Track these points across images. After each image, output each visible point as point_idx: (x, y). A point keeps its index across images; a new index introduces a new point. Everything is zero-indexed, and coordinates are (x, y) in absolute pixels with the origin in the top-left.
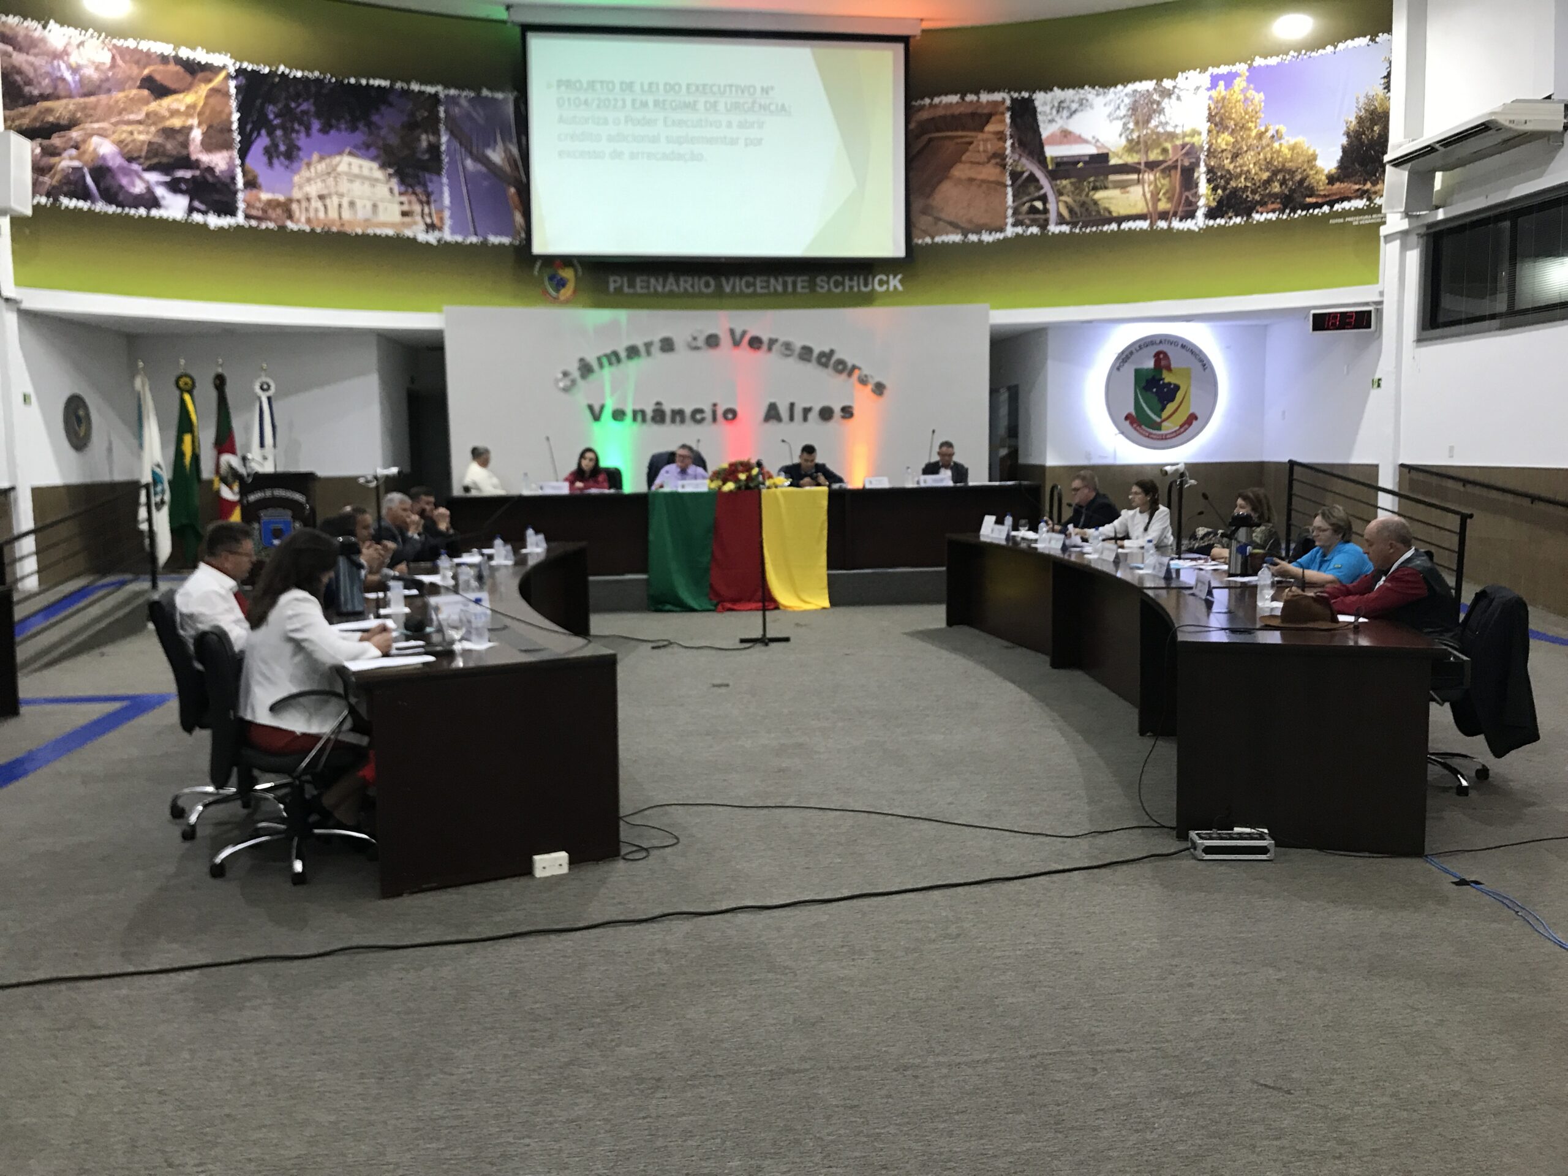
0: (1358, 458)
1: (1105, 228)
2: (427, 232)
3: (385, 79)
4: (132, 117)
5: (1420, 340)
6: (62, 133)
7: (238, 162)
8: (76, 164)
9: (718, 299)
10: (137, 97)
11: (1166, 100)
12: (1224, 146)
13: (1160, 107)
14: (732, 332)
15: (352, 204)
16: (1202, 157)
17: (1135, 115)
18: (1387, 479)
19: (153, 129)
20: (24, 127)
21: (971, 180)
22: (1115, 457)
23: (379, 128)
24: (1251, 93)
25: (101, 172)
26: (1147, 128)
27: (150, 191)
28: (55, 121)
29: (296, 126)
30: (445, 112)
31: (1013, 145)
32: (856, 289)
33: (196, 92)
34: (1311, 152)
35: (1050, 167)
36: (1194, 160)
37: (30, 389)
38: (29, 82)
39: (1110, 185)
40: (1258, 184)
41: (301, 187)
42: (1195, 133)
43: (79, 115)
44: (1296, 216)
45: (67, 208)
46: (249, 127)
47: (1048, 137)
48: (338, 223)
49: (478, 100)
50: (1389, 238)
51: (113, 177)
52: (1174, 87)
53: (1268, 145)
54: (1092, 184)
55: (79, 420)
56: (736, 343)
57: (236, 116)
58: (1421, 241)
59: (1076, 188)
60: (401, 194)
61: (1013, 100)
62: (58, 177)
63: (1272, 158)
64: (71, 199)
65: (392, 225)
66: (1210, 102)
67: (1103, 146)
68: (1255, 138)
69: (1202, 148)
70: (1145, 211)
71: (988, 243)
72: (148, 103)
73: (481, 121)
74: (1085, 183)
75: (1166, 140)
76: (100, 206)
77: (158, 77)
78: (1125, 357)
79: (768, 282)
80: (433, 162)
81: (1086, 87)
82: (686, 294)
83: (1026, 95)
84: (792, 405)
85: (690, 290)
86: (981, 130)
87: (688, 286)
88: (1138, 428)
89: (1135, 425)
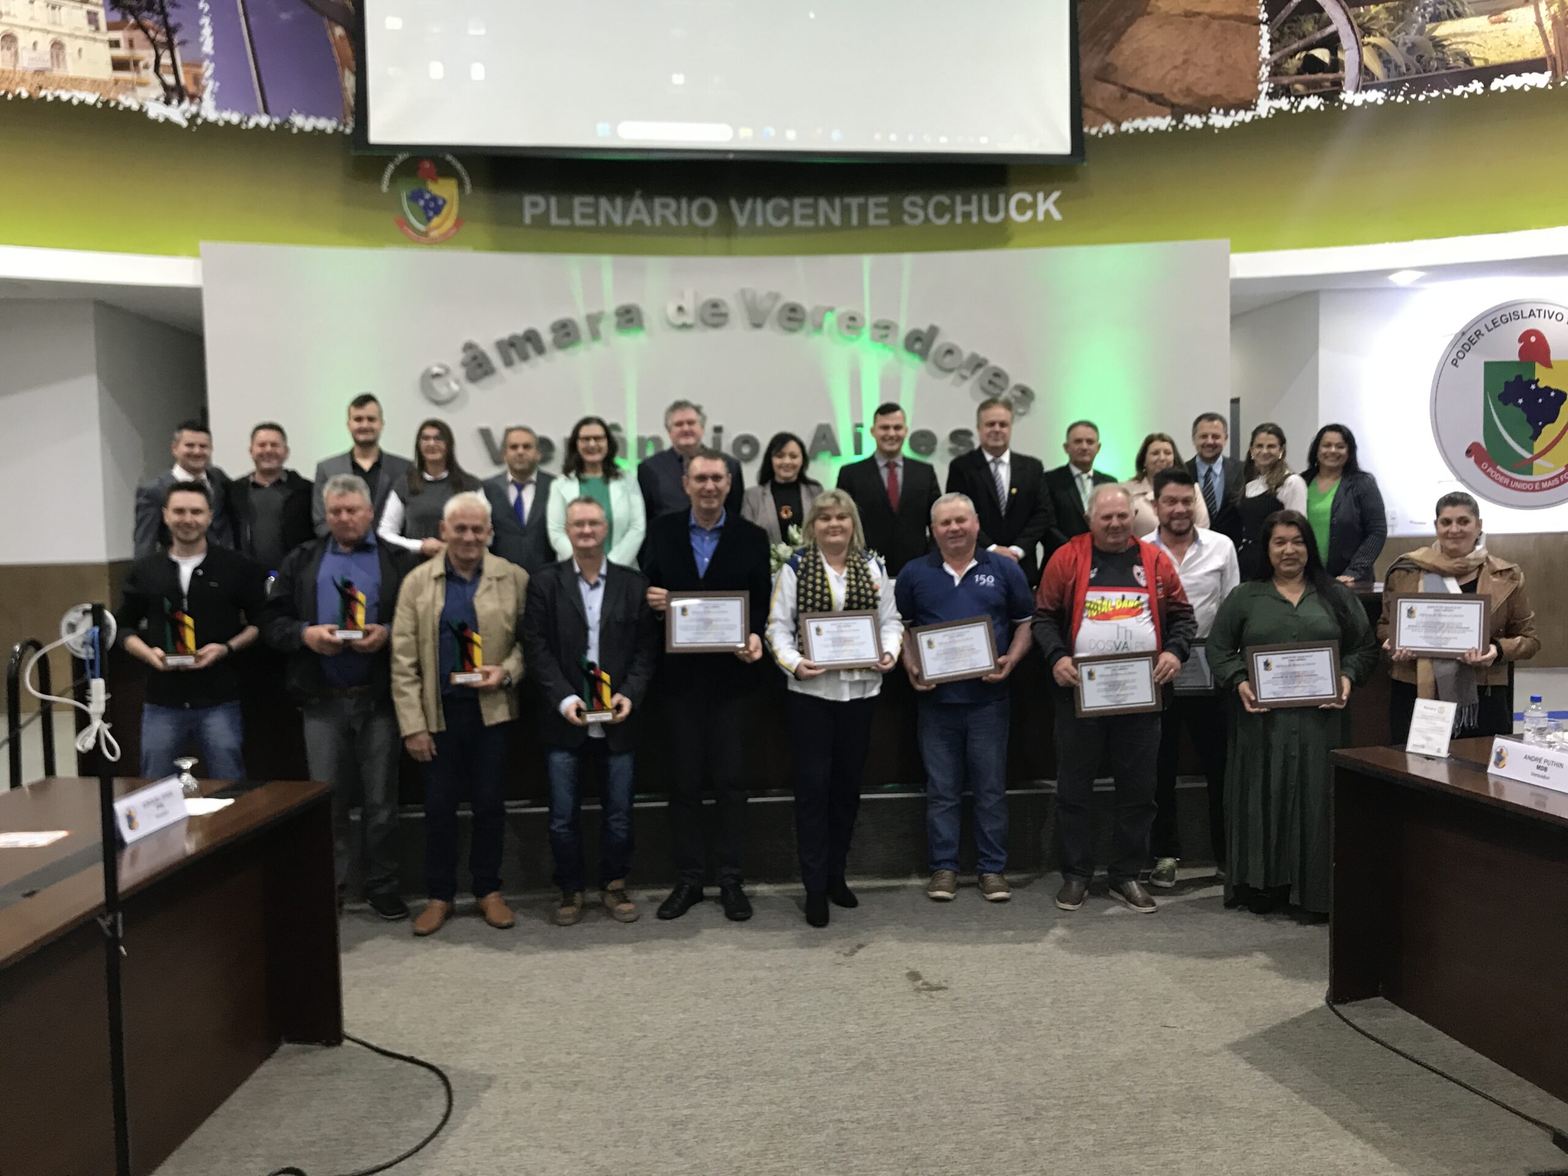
2: (167, 102)
9: (724, 237)
14: (749, 298)
21: (1191, 15)
32: (975, 219)
39: (1470, 9)
56: (757, 321)
59: (1397, 20)
60: (111, 27)
65: (94, 85)
70: (1542, 53)
82: (666, 230)
84: (859, 430)
85: (673, 221)
87: (669, 214)
88: (1490, 470)
89: (1485, 465)
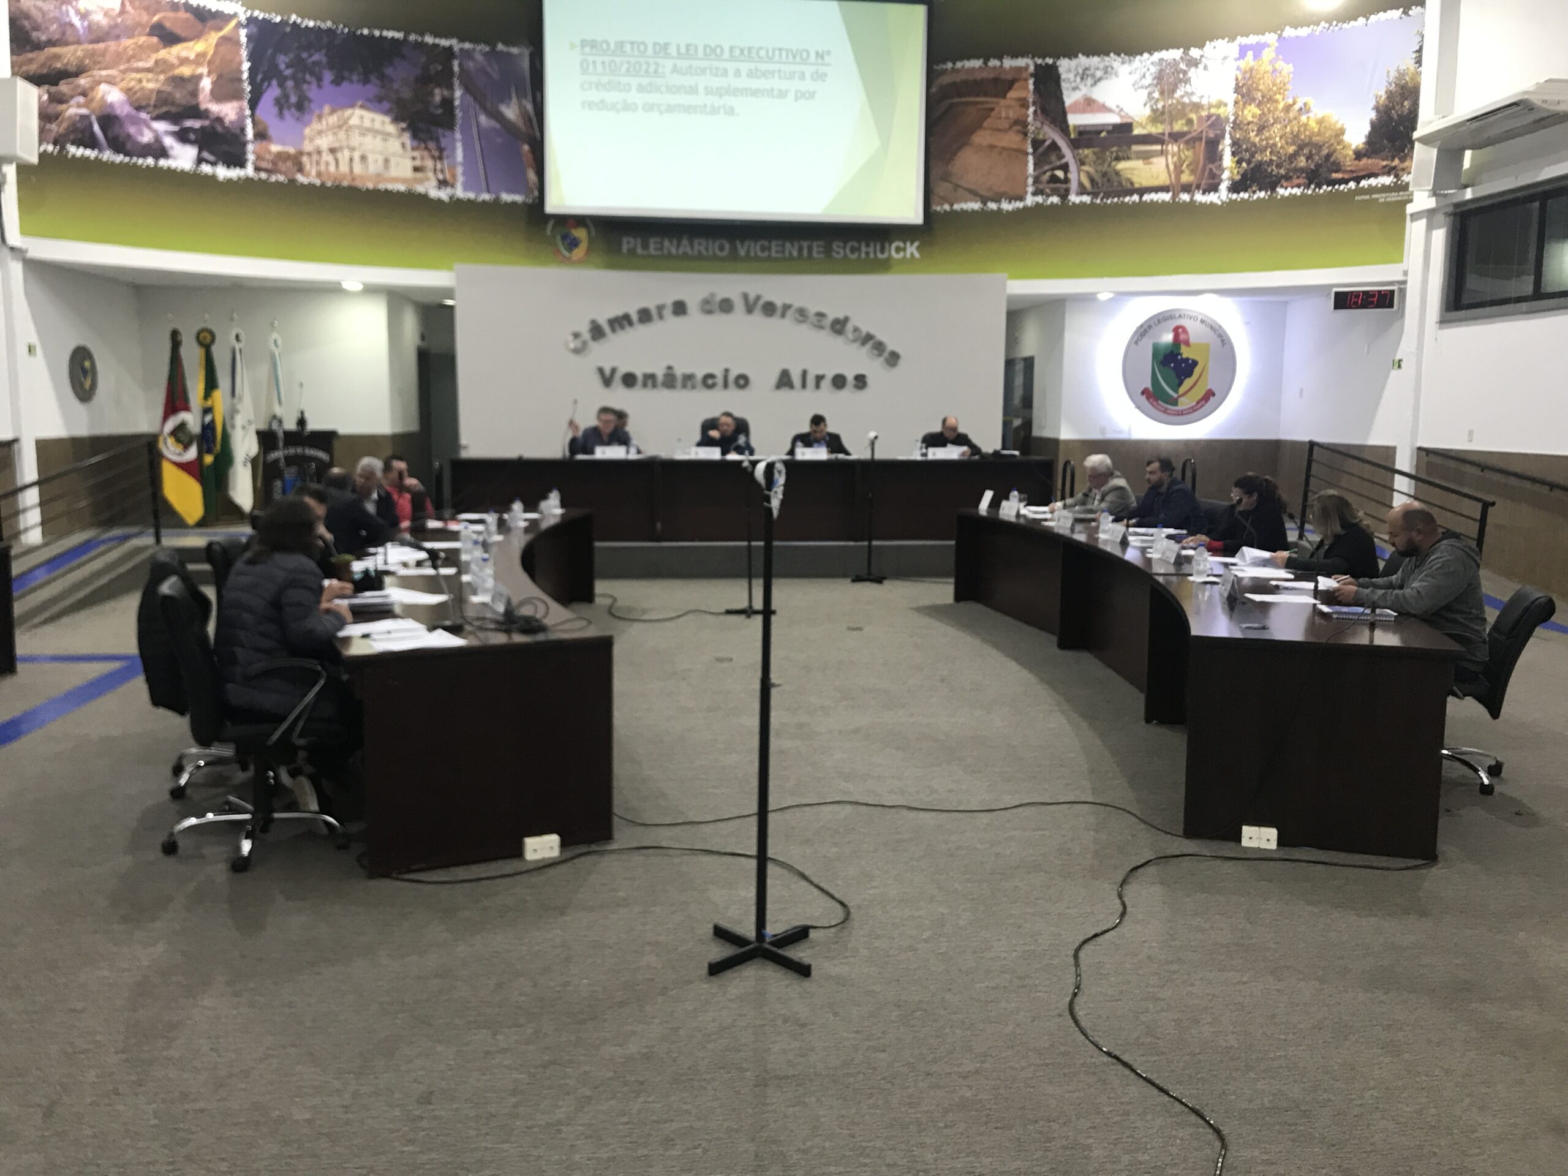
0: (1376, 439)
1: (1127, 199)
2: (439, 188)
3: (399, 30)
4: (141, 64)
5: (1443, 322)
6: (70, 80)
7: (248, 112)
8: (84, 111)
9: (732, 262)
10: (146, 44)
11: (1193, 69)
12: (1250, 119)
13: (1187, 77)
14: (745, 297)
15: (363, 158)
16: (1228, 129)
17: (1160, 84)
18: (1404, 461)
19: (162, 77)
20: (31, 73)
21: (992, 147)
22: (1130, 434)
23: (391, 80)
24: (1280, 64)
25: (109, 120)
26: (1172, 98)
27: (158, 140)
28: (63, 68)
29: (308, 77)
30: (460, 65)
31: (1035, 112)
32: (872, 255)
33: (206, 40)
34: (1339, 126)
35: (1072, 136)
36: (1219, 132)
37: (34, 339)
38: (36, 28)
39: (1133, 156)
40: (1283, 158)
41: (312, 140)
42: (1221, 104)
43: (87, 61)
44: (1322, 191)
45: (74, 156)
46: (259, 77)
47: (1071, 106)
48: (349, 178)
49: (493, 55)
50: (1415, 216)
51: (121, 126)
52: (1202, 56)
53: (1295, 118)
54: (1114, 154)
55: (85, 372)
56: (750, 310)
57: (246, 66)
58: (1448, 219)
59: (1098, 158)
60: (413, 149)
61: (1037, 66)
62: (65, 125)
63: (1299, 131)
64: (78, 147)
65: (404, 181)
66: (1238, 72)
67: (1127, 116)
68: (1282, 110)
69: (1227, 119)
70: (1168, 182)
71: (1007, 211)
72: (157, 51)
73: (496, 76)
74: (1108, 153)
75: (1191, 111)
76: (108, 155)
77: (168, 24)
78: (1143, 331)
79: (783, 246)
80: (446, 118)
81: (1112, 55)
82: (700, 257)
83: (1050, 61)
84: (804, 374)
85: (704, 252)
86: (1004, 97)
87: (702, 249)
88: (1155, 403)
89: (1151, 400)
